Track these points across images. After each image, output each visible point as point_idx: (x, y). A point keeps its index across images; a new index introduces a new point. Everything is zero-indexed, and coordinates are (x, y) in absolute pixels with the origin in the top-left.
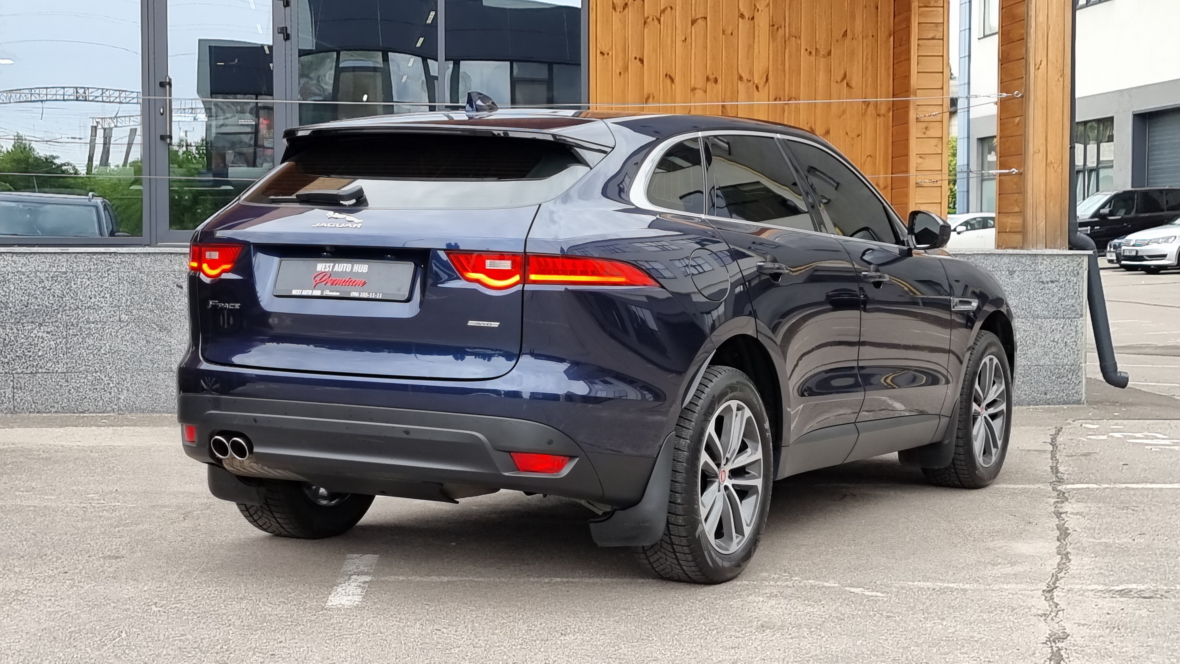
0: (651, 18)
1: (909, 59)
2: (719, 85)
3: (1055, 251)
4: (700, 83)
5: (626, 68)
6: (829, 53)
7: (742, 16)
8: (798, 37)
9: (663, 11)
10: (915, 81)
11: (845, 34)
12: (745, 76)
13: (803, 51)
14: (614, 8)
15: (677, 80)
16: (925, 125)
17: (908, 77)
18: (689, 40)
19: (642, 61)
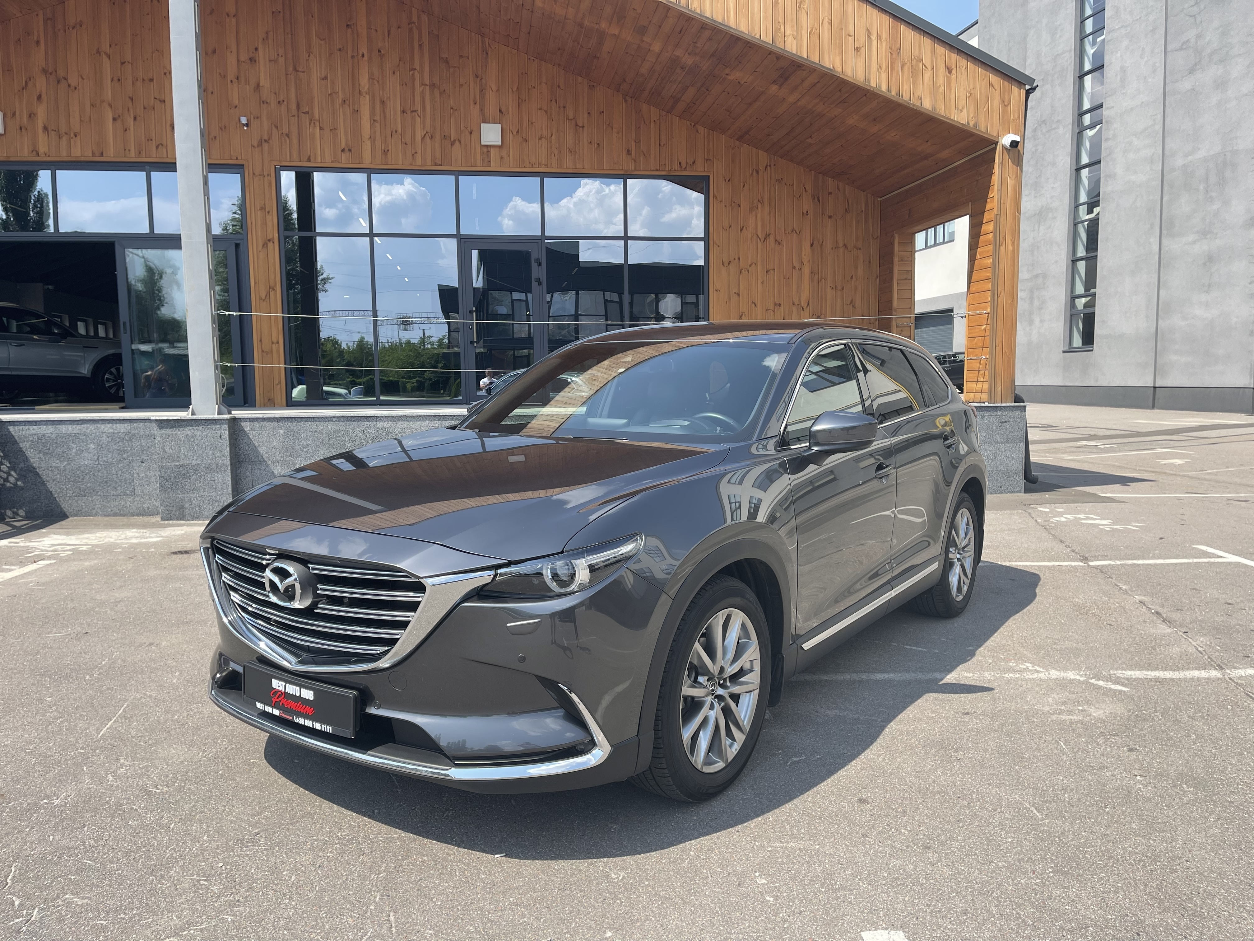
0: (743, 271)
1: (891, 291)
2: (782, 308)
3: (1008, 404)
4: (772, 307)
5: (730, 299)
6: (843, 288)
7: (794, 268)
8: (826, 279)
9: (750, 265)
10: (895, 304)
11: (852, 277)
12: (796, 302)
13: (829, 288)
14: (723, 264)
15: (758, 305)
16: (900, 329)
17: (891, 301)
18: (765, 282)
19: (739, 295)
